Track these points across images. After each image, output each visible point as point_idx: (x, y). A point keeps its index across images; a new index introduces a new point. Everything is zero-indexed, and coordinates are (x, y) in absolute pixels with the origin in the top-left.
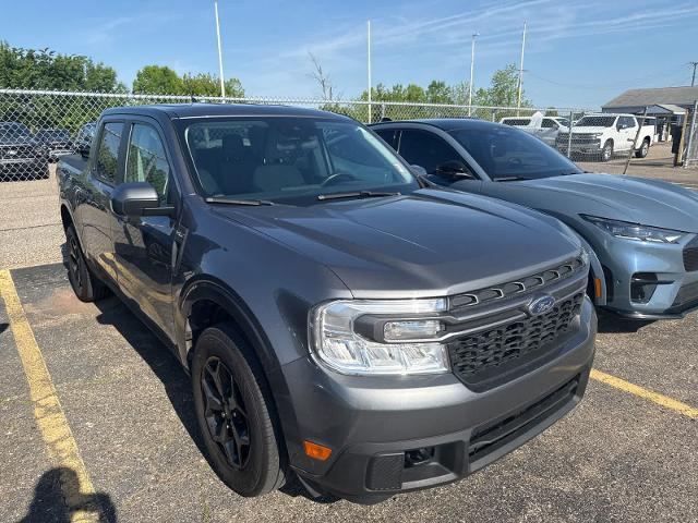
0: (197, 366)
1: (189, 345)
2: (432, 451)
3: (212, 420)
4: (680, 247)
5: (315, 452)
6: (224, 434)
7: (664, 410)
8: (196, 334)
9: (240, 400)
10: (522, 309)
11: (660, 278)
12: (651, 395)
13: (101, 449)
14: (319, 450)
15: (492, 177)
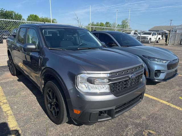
0: (45, 91)
1: (43, 86)
2: (105, 111)
3: (49, 105)
4: (166, 64)
5: (76, 112)
6: (52, 108)
7: (162, 103)
8: (45, 83)
9: (57, 100)
10: (128, 77)
11: (161, 71)
12: (159, 100)
13: (19, 113)
14: (77, 111)
15: (121, 46)
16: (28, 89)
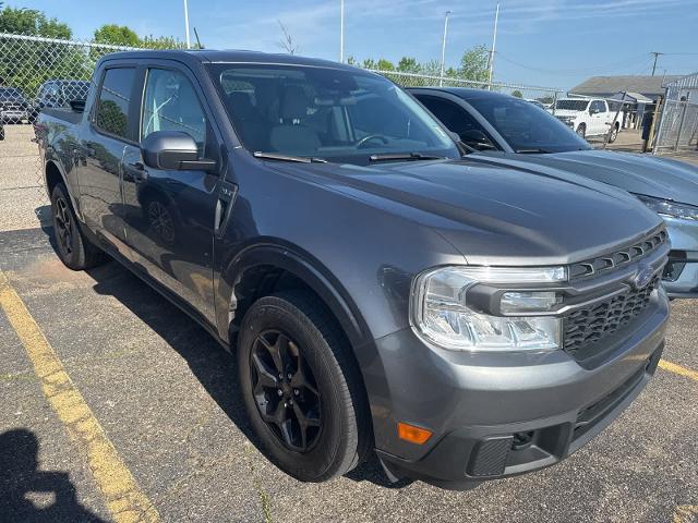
0: (246, 338)
1: (231, 316)
2: (531, 433)
3: (262, 399)
5: (410, 435)
6: (280, 416)
9: (310, 376)
10: (627, 281)
11: (689, 257)
12: (690, 373)
13: (130, 430)
14: (415, 434)
15: (515, 148)
16: (144, 325)
